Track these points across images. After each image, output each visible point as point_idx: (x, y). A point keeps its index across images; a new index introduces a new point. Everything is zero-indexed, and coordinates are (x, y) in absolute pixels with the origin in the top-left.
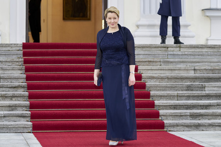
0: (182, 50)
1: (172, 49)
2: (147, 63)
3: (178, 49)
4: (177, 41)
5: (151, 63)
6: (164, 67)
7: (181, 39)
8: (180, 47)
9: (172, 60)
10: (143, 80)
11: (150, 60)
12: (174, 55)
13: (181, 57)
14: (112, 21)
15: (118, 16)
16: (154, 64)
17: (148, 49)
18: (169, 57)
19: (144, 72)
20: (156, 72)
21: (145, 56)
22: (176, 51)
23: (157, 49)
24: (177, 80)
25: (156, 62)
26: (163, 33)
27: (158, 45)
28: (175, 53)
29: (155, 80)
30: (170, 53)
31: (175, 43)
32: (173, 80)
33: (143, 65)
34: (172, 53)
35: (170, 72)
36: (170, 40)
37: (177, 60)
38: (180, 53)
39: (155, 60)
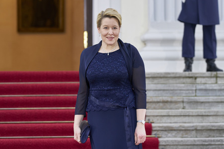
0: (220, 81)
1: (203, 80)
2: (161, 104)
3: (213, 80)
4: (211, 68)
5: (168, 105)
6: (189, 110)
7: (218, 63)
8: (217, 77)
9: (202, 99)
10: (153, 133)
11: (165, 99)
12: (206, 90)
13: (218, 93)
14: (110, 31)
15: (120, 24)
16: (173, 105)
17: (162, 81)
18: (198, 93)
19: (155, 120)
20: (176, 119)
21: (157, 92)
22: (211, 84)
23: (178, 81)
24: (212, 133)
25: (176, 102)
26: (188, 54)
27: (180, 73)
28: (208, 87)
29: (174, 133)
30: (199, 87)
31: (208, 70)
32: (205, 134)
33: (155, 108)
34: (202, 87)
35: (200, 119)
36: (200, 66)
37: (211, 99)
38: (216, 87)
39: (175, 98)
